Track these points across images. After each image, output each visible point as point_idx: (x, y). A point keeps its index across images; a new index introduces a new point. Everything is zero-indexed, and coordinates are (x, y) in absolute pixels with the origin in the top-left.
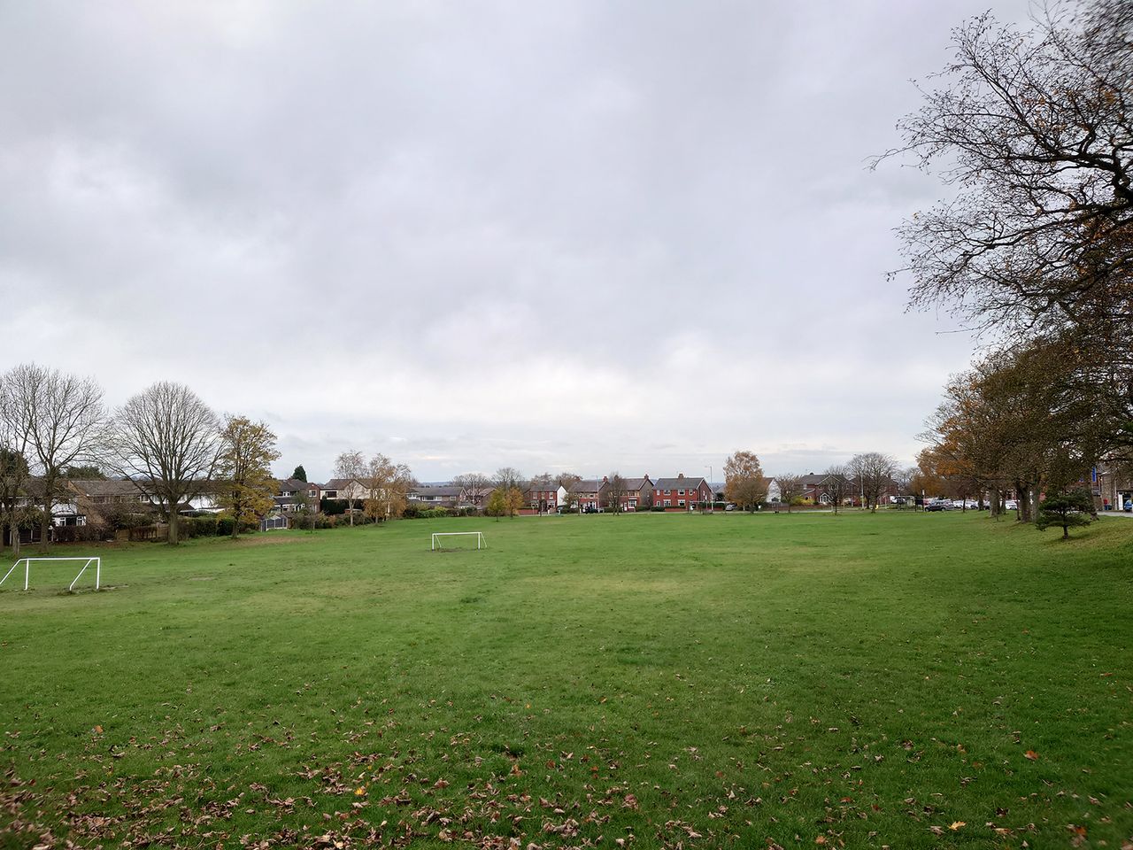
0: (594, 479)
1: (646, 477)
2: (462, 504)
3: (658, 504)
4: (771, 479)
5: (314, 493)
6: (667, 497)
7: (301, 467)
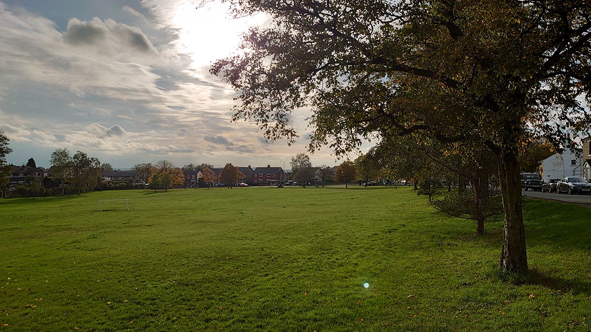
0: (219, 167)
1: (250, 166)
2: (137, 181)
3: (256, 182)
4: (317, 168)
5: (39, 174)
6: (261, 178)
7: (32, 159)
